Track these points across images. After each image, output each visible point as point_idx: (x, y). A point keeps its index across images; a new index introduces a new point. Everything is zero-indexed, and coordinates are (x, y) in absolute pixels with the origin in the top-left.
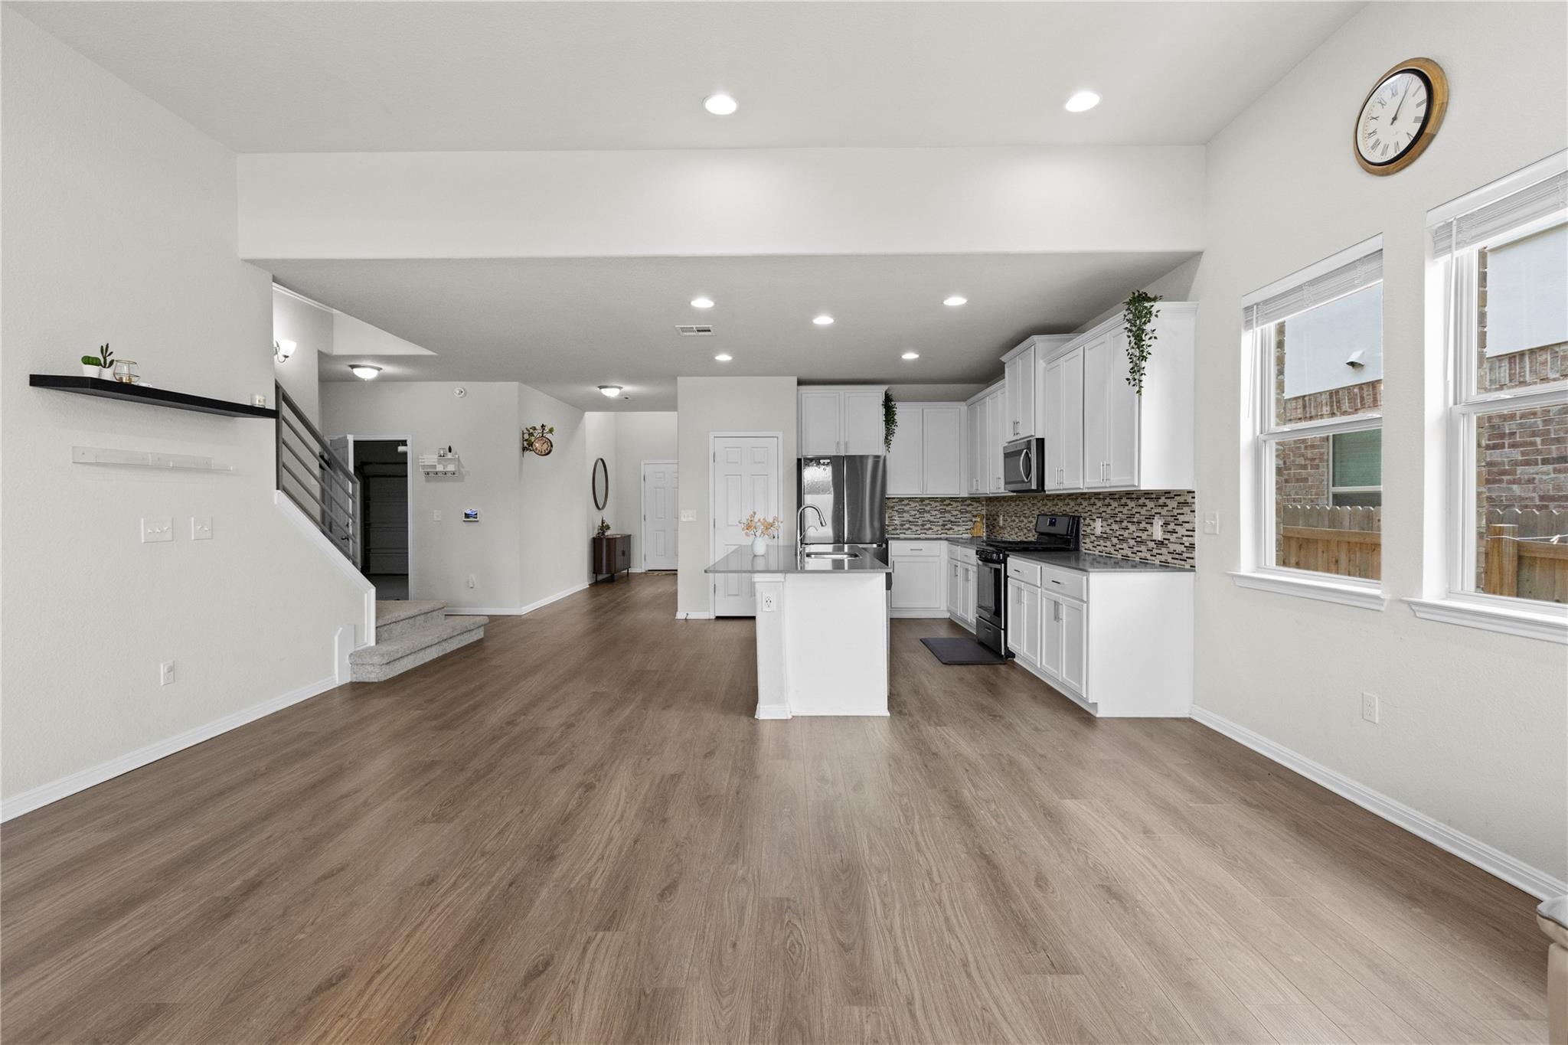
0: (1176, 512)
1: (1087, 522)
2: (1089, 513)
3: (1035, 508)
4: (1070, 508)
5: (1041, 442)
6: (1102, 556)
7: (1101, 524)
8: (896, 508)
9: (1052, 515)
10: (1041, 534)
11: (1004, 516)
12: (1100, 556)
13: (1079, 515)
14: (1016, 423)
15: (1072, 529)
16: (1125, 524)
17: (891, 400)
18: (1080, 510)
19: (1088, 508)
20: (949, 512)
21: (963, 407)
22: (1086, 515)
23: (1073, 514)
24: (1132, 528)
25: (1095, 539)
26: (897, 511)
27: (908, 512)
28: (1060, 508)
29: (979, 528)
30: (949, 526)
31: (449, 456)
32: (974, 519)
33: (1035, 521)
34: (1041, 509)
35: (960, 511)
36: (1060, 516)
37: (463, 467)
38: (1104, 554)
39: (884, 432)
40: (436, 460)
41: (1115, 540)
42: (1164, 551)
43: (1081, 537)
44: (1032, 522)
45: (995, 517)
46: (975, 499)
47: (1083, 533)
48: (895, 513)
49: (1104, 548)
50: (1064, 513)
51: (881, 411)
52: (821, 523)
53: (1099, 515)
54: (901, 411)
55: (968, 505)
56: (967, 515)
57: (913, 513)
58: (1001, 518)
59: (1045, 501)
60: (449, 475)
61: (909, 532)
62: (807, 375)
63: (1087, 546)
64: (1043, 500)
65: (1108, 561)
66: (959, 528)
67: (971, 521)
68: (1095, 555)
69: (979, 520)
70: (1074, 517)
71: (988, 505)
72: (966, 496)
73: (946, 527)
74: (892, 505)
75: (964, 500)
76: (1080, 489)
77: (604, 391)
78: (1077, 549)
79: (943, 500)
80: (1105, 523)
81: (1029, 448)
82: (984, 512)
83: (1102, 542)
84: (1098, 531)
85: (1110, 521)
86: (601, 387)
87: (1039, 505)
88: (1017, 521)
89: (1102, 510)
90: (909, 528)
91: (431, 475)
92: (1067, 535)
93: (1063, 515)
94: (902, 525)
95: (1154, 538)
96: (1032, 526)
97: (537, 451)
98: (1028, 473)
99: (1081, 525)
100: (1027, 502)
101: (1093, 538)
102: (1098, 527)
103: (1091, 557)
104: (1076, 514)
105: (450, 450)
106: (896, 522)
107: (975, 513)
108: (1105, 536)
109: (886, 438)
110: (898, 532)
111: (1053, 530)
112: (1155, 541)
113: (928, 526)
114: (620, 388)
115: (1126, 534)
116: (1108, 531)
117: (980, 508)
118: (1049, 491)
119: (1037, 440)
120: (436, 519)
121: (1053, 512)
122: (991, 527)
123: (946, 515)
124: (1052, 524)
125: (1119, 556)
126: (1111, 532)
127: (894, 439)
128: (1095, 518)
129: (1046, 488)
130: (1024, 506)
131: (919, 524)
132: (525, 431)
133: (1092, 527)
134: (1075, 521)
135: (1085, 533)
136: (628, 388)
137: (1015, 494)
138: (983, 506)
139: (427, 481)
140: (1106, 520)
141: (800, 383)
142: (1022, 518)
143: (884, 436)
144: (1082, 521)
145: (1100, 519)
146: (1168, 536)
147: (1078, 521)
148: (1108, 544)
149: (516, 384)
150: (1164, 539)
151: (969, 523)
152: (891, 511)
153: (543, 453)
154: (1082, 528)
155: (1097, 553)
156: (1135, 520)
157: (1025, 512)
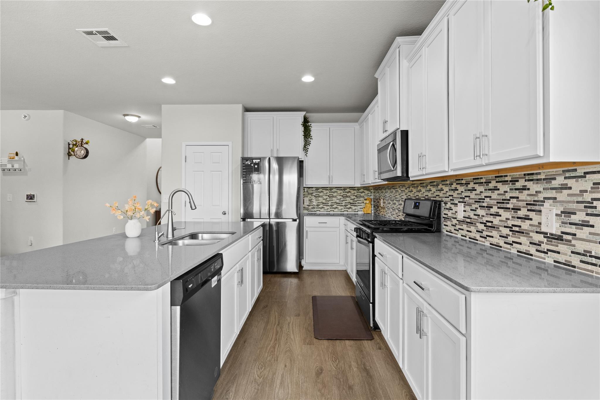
0: (588, 197)
1: (448, 206)
2: (451, 198)
3: (404, 194)
4: (432, 193)
5: (405, 134)
6: (466, 240)
7: (463, 209)
8: (314, 194)
9: (417, 199)
10: (408, 215)
11: (383, 200)
12: (462, 239)
13: (440, 199)
14: (385, 122)
15: (434, 211)
16: (494, 210)
17: (308, 122)
18: (441, 195)
19: (448, 194)
20: (349, 197)
21: (356, 126)
22: (447, 199)
23: (434, 199)
24: (505, 215)
25: (457, 222)
26: (315, 196)
27: (322, 197)
28: (423, 193)
29: (368, 208)
30: (349, 206)
31: (16, 158)
32: (365, 202)
33: (403, 204)
34: (408, 194)
35: (356, 196)
36: (422, 200)
37: (27, 166)
38: (467, 239)
39: (303, 144)
40: (7, 161)
41: (481, 227)
42: (561, 247)
43: (443, 219)
44: (401, 204)
45: (378, 200)
46: (367, 188)
47: (444, 216)
48: (313, 198)
49: (467, 233)
50: (426, 197)
51: (302, 129)
52: (191, 207)
53: (461, 200)
54: (315, 128)
55: (348, 192)
56: (361, 199)
57: (325, 197)
58: (382, 201)
59: (411, 188)
60: (17, 171)
61: (322, 210)
62: (251, 104)
63: (448, 228)
64: (409, 187)
65: (472, 246)
66: (356, 208)
67: (363, 202)
68: (457, 238)
69: (368, 202)
70: (436, 202)
71: (374, 192)
72: (359, 186)
73: (347, 207)
74: (311, 192)
75: (358, 189)
76: (445, 171)
77: (127, 118)
78: (439, 230)
79: (345, 189)
80: (468, 208)
81: (395, 140)
82: (372, 197)
83: (464, 227)
84: (460, 216)
85: (474, 206)
86: (125, 115)
87: (407, 191)
88: (392, 203)
89: (464, 195)
90: (323, 208)
91: (6, 171)
92: (430, 217)
93: (426, 200)
94: (318, 205)
95: (544, 229)
96: (401, 207)
97: (77, 156)
98: (395, 164)
99: (442, 209)
100: (398, 189)
101: (455, 221)
102: (461, 211)
103: (453, 239)
104: (438, 199)
105: (17, 154)
106: (314, 203)
107: (366, 197)
108: (469, 220)
109: (305, 147)
110: (315, 210)
111: (417, 212)
112: (546, 234)
113: (335, 206)
114: (139, 117)
115: (496, 221)
116: (472, 216)
117: (369, 195)
118: (412, 177)
119: (402, 132)
120: (9, 200)
121: (417, 197)
122: (376, 207)
123: (347, 199)
124: (416, 206)
125: (487, 244)
126: (476, 217)
127: (311, 148)
128: (456, 202)
129: (409, 175)
130: (396, 193)
131: (330, 204)
132: (70, 143)
133: (453, 211)
134: (437, 206)
135: (446, 216)
136: (145, 117)
137: (387, 182)
138: (371, 193)
139: (4, 175)
140: (470, 205)
141: (247, 110)
142: (395, 201)
143: (303, 145)
144: (444, 205)
145: (463, 204)
146: (572, 229)
147: (440, 205)
148: (473, 229)
149: (62, 112)
150: (562, 233)
151: (362, 204)
152: (310, 196)
153: (81, 157)
154: (444, 212)
155: (459, 236)
156: (510, 206)
157: (396, 197)
